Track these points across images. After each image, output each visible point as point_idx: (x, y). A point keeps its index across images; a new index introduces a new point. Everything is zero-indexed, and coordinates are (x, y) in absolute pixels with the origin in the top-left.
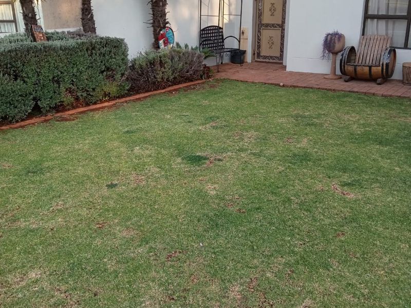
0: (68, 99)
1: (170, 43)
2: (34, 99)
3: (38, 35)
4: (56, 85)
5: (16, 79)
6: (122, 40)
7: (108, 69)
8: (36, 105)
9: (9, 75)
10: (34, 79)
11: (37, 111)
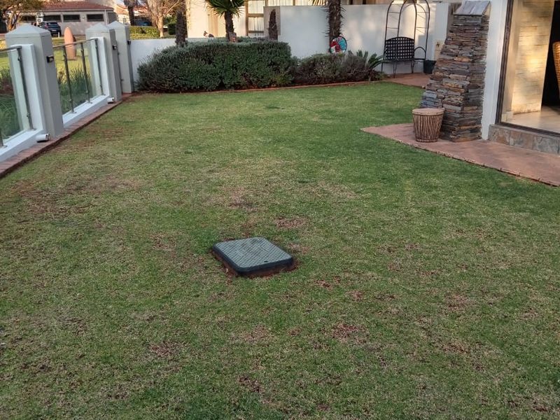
0: (243, 81)
1: (342, 50)
2: (220, 78)
3: (232, 38)
4: (235, 70)
5: (209, 64)
6: (287, 44)
7: (274, 64)
8: (222, 82)
9: (205, 60)
10: (220, 65)
11: (221, 87)
